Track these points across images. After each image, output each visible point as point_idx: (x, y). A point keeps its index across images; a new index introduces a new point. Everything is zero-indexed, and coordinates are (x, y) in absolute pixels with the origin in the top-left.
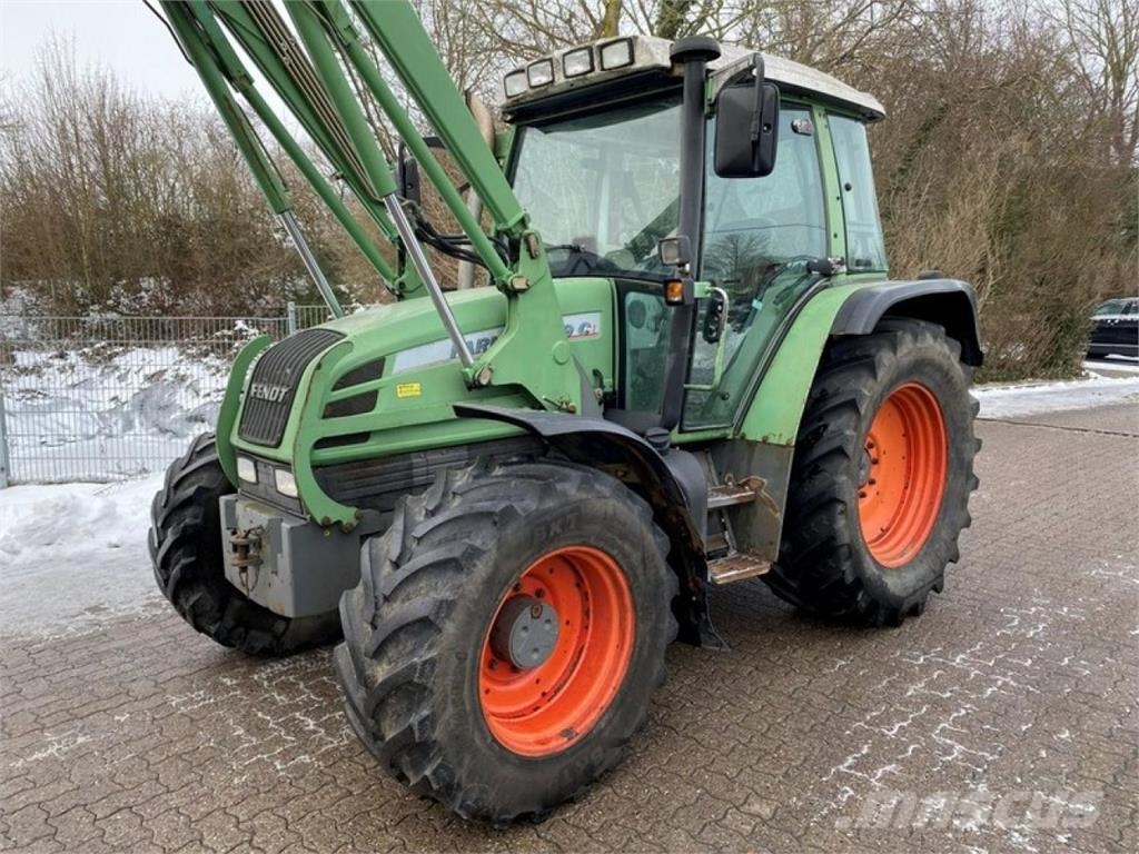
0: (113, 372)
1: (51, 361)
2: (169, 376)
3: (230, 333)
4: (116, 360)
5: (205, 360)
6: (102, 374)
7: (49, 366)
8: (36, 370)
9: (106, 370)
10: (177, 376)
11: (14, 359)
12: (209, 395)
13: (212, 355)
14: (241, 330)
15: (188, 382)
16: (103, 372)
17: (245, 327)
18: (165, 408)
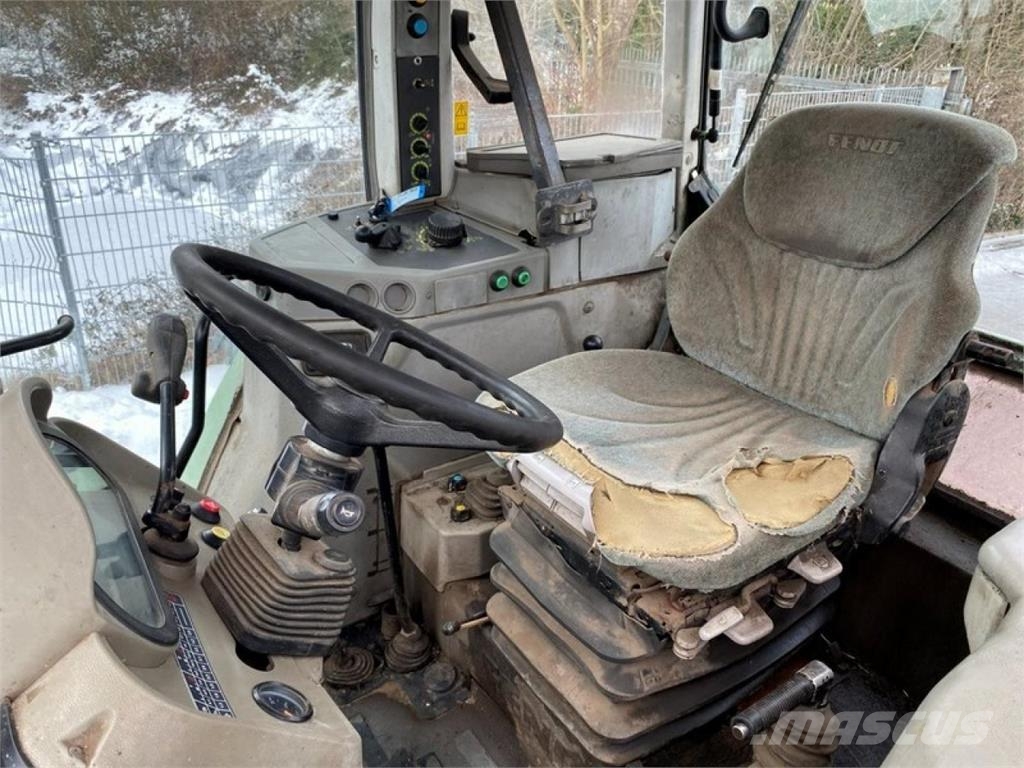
0: (125, 118)
1: (64, 104)
2: (179, 127)
3: (242, 79)
4: (131, 106)
5: (215, 110)
6: (115, 121)
7: (62, 109)
8: (48, 114)
9: (120, 117)
10: (187, 126)
11: (23, 101)
12: (215, 151)
13: (223, 104)
14: (253, 77)
15: (197, 136)
16: (116, 118)
17: (258, 73)
18: (174, 163)
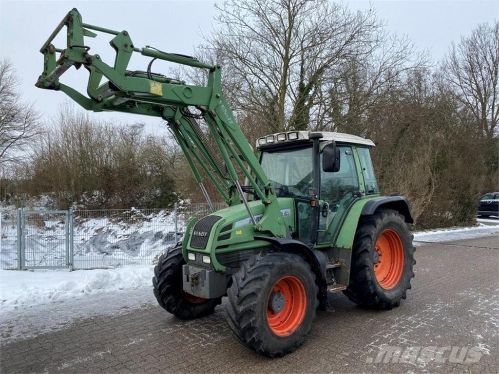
0: (82, 228)
1: (59, 225)
2: (104, 230)
3: (129, 212)
4: (84, 224)
5: (119, 223)
6: (78, 230)
7: (58, 226)
8: (53, 228)
9: (80, 228)
10: (108, 230)
11: (44, 224)
12: (120, 237)
13: (122, 221)
14: (133, 211)
15: (112, 233)
16: (78, 228)
17: (135, 210)
18: (103, 243)
